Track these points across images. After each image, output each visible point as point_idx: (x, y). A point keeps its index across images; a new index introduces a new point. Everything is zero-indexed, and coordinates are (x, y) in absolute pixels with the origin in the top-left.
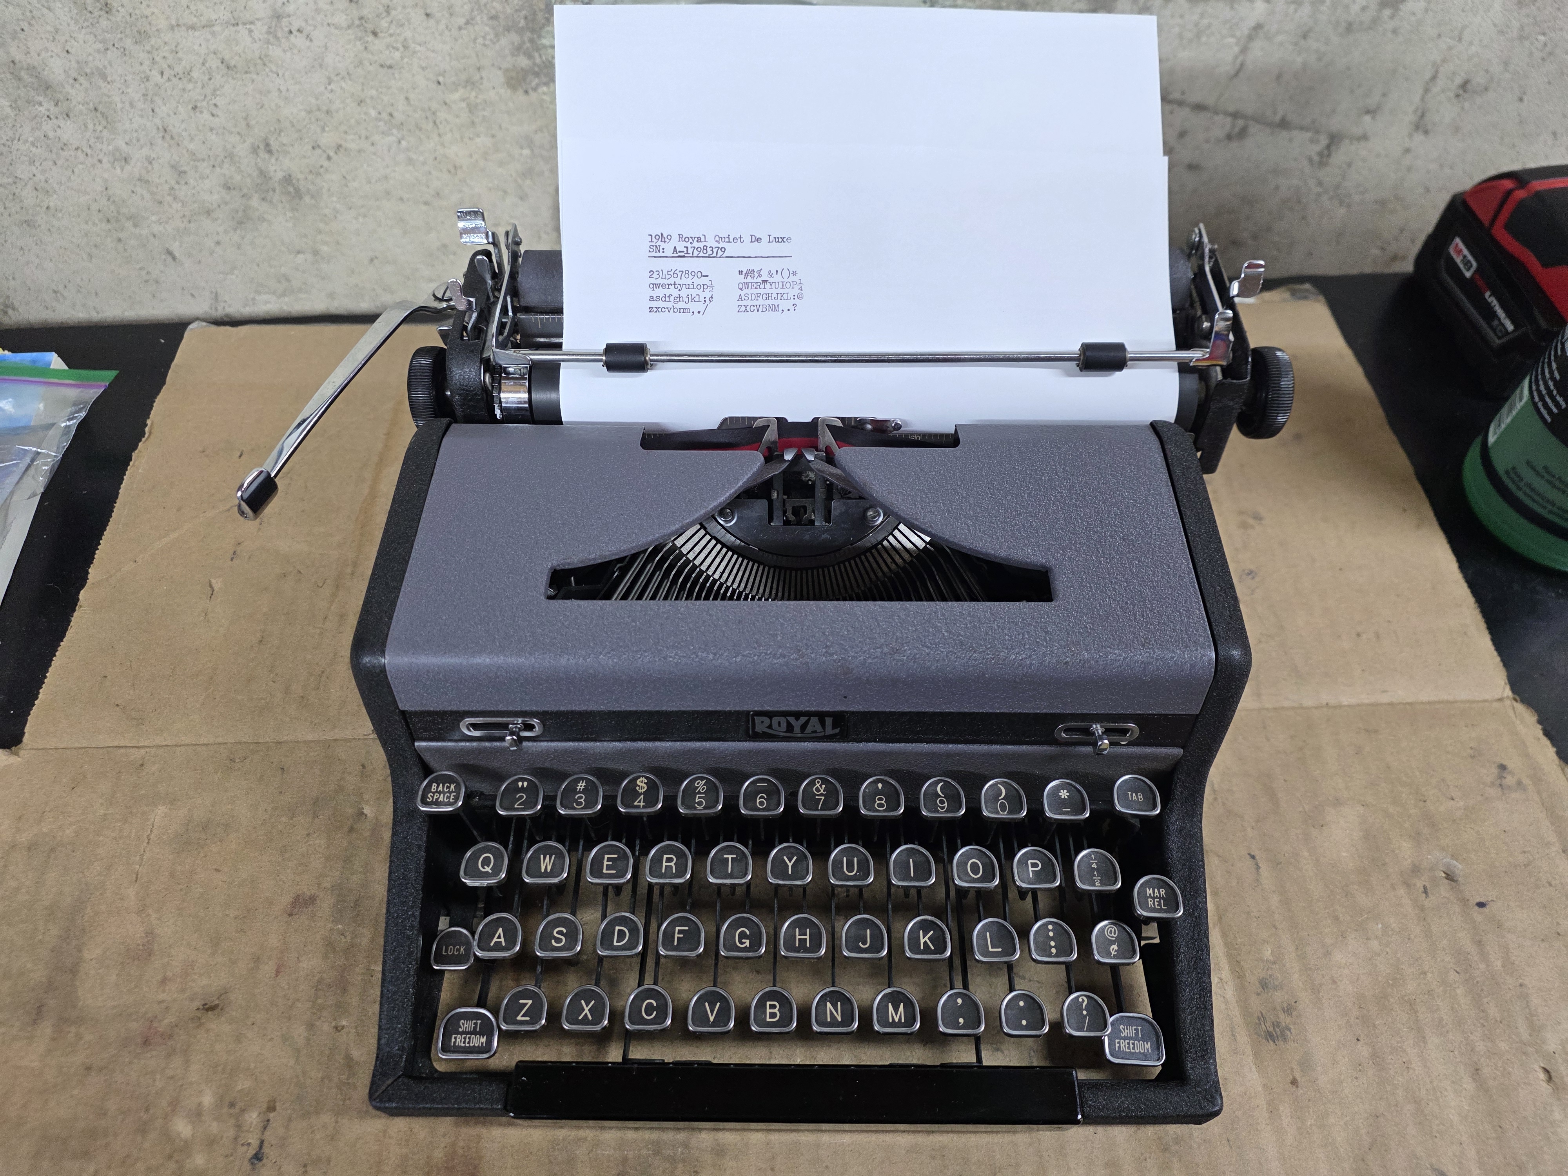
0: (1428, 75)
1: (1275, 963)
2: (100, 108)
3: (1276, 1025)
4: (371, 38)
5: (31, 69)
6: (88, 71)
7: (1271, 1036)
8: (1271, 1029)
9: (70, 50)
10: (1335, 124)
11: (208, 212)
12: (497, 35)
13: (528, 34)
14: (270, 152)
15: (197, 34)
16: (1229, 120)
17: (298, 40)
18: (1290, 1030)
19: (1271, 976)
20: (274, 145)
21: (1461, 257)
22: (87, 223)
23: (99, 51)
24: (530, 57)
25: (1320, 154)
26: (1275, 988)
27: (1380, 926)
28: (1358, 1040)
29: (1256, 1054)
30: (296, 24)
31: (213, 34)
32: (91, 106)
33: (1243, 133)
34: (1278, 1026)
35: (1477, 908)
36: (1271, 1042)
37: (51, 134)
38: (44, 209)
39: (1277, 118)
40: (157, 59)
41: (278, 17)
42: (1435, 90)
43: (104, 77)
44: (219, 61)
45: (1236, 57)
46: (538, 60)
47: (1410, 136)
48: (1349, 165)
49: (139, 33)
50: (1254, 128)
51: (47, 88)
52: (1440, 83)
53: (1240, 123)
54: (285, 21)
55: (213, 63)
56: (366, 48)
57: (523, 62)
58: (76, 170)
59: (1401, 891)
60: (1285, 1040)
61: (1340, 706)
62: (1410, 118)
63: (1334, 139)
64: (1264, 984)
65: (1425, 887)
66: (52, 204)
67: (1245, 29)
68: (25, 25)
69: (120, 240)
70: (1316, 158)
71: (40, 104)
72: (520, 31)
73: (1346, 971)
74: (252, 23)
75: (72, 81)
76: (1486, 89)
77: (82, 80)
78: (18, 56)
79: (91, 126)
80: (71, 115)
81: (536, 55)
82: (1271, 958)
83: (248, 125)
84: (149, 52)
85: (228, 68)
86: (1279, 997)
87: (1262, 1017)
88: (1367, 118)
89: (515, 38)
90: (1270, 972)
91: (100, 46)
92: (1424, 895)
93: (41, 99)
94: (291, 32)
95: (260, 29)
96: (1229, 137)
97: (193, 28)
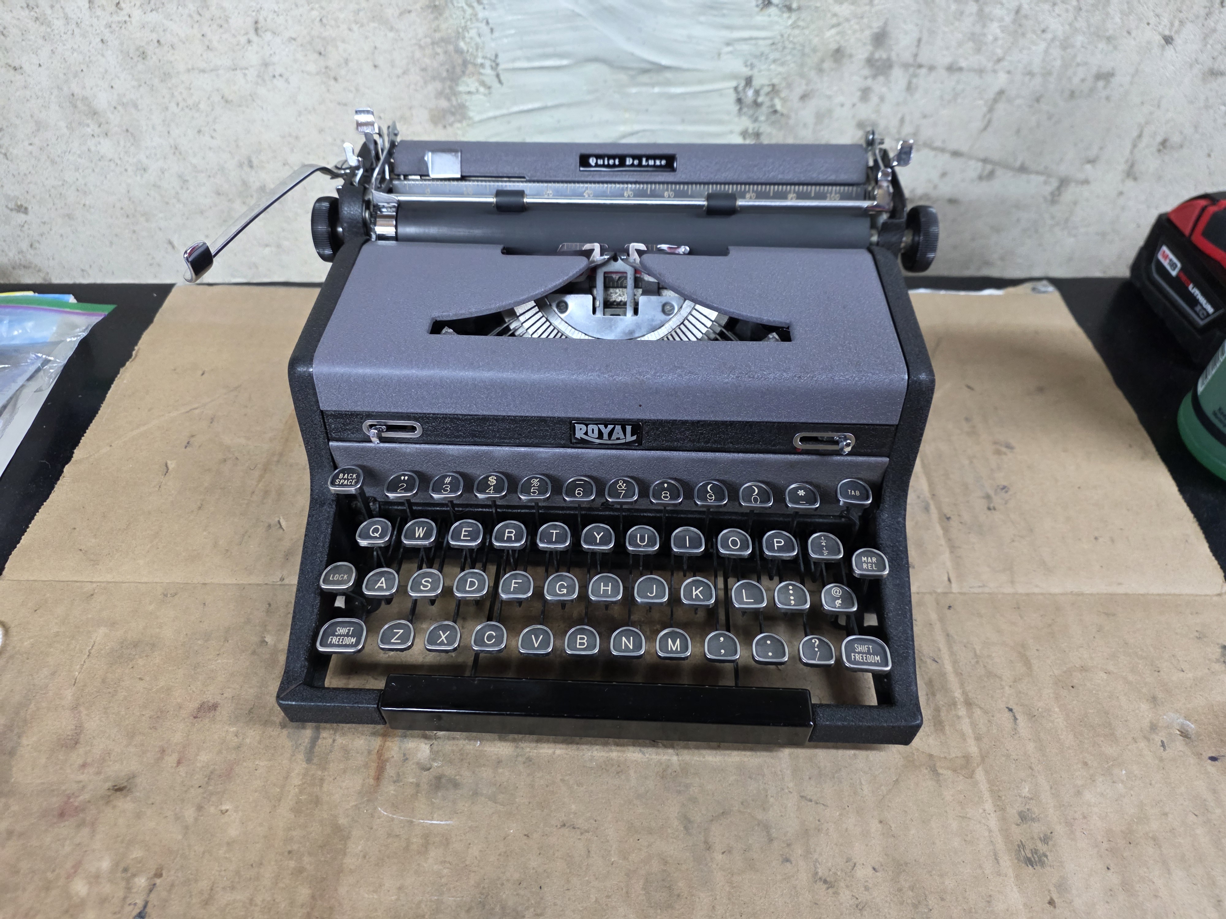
0: (1135, 134)
1: (1032, 799)
2: (130, 130)
3: (1035, 851)
4: (332, 82)
5: (84, 99)
6: (125, 101)
7: (1029, 862)
8: (1030, 855)
9: (114, 86)
10: (1063, 170)
11: (202, 212)
12: (426, 82)
13: (448, 83)
14: (251, 167)
15: (206, 75)
16: (980, 164)
17: (279, 83)
18: (1046, 856)
19: (1028, 810)
20: (255, 162)
21: (1168, 261)
22: (112, 217)
23: (134, 87)
24: (449, 100)
25: (1052, 194)
26: (1033, 820)
27: (1124, 772)
28: (1108, 868)
29: (1017, 877)
30: (279, 70)
31: (218, 76)
32: (124, 128)
33: (991, 175)
34: (1036, 853)
35: (1209, 761)
36: (1030, 867)
37: (93, 148)
38: (82, 206)
39: (1018, 164)
40: (176, 94)
41: (266, 65)
42: (1142, 145)
43: (136, 106)
44: (220, 97)
45: (985, 116)
46: (454, 103)
47: (1123, 181)
48: (1075, 203)
49: (165, 74)
50: (999, 172)
51: (95, 114)
52: (1145, 140)
53: (989, 167)
54: (271, 69)
55: (216, 98)
56: (328, 90)
57: (443, 104)
58: (108, 176)
59: (1142, 744)
60: (1042, 864)
61: (1082, 594)
62: (1122, 167)
63: (1064, 182)
64: (1024, 817)
65: (1162, 742)
66: (87, 203)
67: (991, 94)
68: (84, 67)
69: (134, 232)
70: (1049, 198)
71: (88, 126)
72: (443, 80)
73: (1096, 809)
74: (247, 69)
75: (112, 109)
76: (1181, 146)
77: (119, 108)
78: (76, 90)
79: (122, 143)
80: (109, 134)
81: (453, 99)
82: (1028, 795)
83: (237, 146)
84: (170, 88)
85: (227, 101)
86: (1037, 828)
87: (1021, 846)
88: (1088, 167)
89: (438, 85)
90: (1027, 807)
91: (135, 83)
92: (1162, 748)
93: (89, 121)
94: (274, 76)
95: (252, 74)
96: (980, 178)
97: (203, 71)
